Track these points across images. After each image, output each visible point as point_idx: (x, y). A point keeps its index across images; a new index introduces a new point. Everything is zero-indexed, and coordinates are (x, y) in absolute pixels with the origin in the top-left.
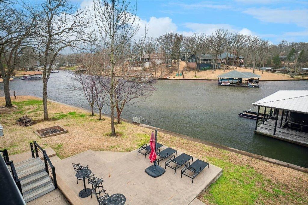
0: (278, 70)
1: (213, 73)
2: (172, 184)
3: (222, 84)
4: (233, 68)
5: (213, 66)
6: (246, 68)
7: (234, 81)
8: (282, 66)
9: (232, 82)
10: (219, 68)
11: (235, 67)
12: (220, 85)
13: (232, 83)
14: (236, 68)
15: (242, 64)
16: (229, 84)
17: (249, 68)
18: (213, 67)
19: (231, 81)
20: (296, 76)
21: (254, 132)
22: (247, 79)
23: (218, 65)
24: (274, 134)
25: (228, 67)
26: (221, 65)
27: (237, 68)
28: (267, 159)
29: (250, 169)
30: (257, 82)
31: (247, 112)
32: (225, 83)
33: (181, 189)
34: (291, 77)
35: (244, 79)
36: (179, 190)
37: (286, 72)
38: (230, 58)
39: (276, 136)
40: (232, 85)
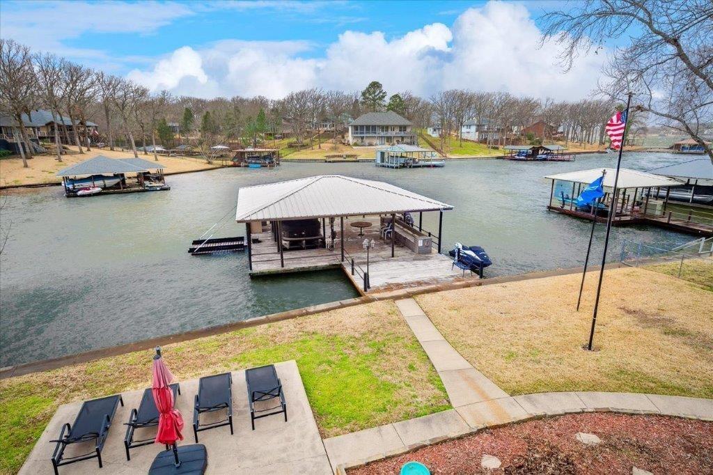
0: (173, 152)
1: (26, 166)
2: (255, 458)
3: (80, 193)
4: (81, 150)
5: (20, 146)
6: (112, 149)
7: (109, 183)
8: (177, 142)
9: (105, 185)
10: (37, 153)
11: (84, 149)
12: (71, 194)
13: (105, 188)
14: (89, 150)
15: (95, 141)
16: (98, 190)
17: (120, 149)
18: (21, 149)
19: (100, 183)
20: (215, 162)
21: (250, 274)
22: (135, 174)
23: (31, 144)
24: (283, 266)
25: (66, 148)
26: (41, 143)
27: (91, 149)
28: (312, 309)
29: (315, 337)
30: (159, 178)
31: (207, 243)
32: (86, 189)
33: (285, 450)
34: (209, 163)
35: (127, 175)
36: (284, 455)
37: (190, 154)
38: (61, 126)
39: (286, 268)
40: (106, 192)
